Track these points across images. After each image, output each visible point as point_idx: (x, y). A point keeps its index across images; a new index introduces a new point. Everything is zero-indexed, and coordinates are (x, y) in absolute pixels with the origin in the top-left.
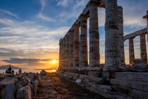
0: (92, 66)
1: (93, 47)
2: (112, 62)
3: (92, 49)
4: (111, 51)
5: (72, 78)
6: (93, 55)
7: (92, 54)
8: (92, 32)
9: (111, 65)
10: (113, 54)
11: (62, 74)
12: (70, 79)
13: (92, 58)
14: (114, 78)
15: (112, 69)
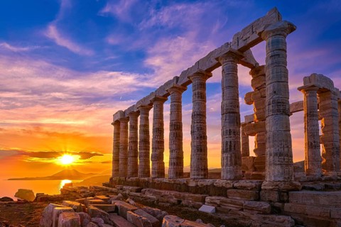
0: (230, 179)
1: (231, 142)
2: (282, 173)
3: (230, 146)
4: (281, 154)
5: (179, 202)
6: (231, 157)
7: (229, 156)
8: (229, 113)
9: (281, 179)
10: (284, 159)
11: (138, 194)
12: (174, 204)
13: (229, 163)
14: (288, 201)
15: (282, 186)
